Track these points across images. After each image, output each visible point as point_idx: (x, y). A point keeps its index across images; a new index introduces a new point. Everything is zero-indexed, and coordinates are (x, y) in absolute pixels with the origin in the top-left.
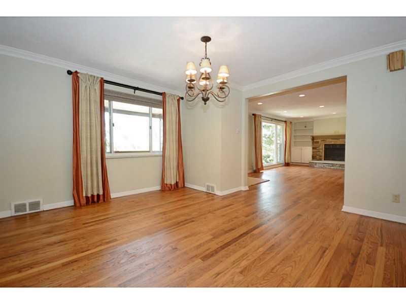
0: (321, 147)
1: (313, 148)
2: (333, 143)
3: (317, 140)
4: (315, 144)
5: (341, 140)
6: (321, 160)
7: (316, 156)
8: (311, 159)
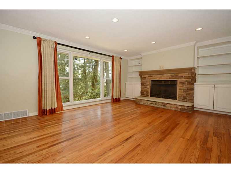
0: (148, 83)
1: (142, 84)
2: (158, 79)
3: (145, 76)
4: (143, 80)
5: (165, 75)
6: (147, 96)
7: (143, 92)
8: (139, 94)
